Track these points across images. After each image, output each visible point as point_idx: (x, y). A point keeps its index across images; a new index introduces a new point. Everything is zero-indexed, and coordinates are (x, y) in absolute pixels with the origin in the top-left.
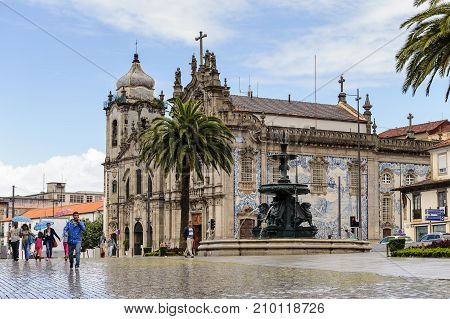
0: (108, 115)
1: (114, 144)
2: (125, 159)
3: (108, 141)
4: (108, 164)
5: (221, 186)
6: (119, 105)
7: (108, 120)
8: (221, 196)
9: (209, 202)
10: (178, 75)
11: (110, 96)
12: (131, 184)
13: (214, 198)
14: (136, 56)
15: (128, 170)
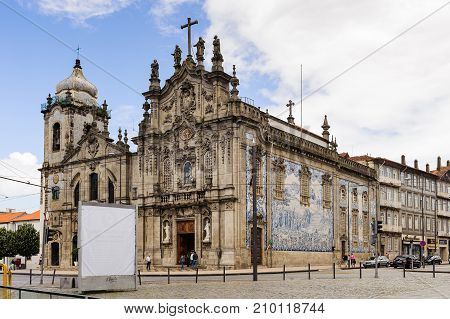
0: (46, 119)
1: (56, 148)
2: (73, 163)
3: (46, 145)
4: (46, 170)
5: (233, 188)
6: (63, 107)
7: (47, 123)
8: (234, 200)
9: (212, 206)
10: (155, 67)
11: (50, 99)
12: (81, 190)
13: (221, 202)
14: (78, 62)
15: (78, 174)
